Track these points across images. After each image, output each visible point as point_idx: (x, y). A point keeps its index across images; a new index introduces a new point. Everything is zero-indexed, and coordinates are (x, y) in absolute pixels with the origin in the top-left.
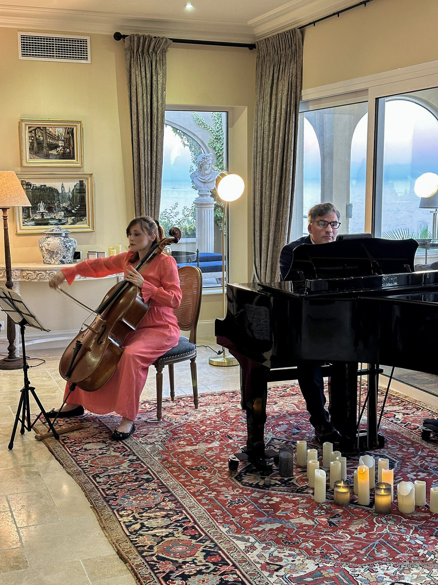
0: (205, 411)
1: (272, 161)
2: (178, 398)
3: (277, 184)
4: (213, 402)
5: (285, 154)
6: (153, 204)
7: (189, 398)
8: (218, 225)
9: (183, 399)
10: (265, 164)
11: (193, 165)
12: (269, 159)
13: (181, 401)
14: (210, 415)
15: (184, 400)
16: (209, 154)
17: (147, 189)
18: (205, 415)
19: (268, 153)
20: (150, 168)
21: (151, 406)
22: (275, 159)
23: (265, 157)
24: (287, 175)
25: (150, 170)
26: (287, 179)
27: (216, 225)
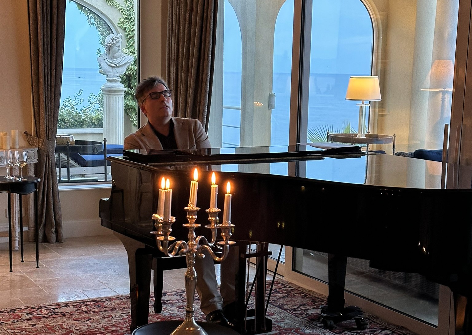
0: (111, 316)
1: (189, 40)
2: (80, 303)
3: (194, 66)
4: (120, 306)
5: (203, 33)
6: (53, 84)
7: (93, 303)
8: (128, 114)
9: (86, 303)
10: (181, 44)
11: (101, 46)
12: (186, 38)
13: (83, 305)
14: (115, 321)
15: (86, 305)
16: (119, 35)
17: (46, 67)
18: (110, 321)
19: (184, 31)
20: (49, 43)
21: (49, 311)
22: (192, 38)
23: (181, 35)
24: (206, 56)
25: (49, 46)
26: (206, 60)
27: (126, 114)
